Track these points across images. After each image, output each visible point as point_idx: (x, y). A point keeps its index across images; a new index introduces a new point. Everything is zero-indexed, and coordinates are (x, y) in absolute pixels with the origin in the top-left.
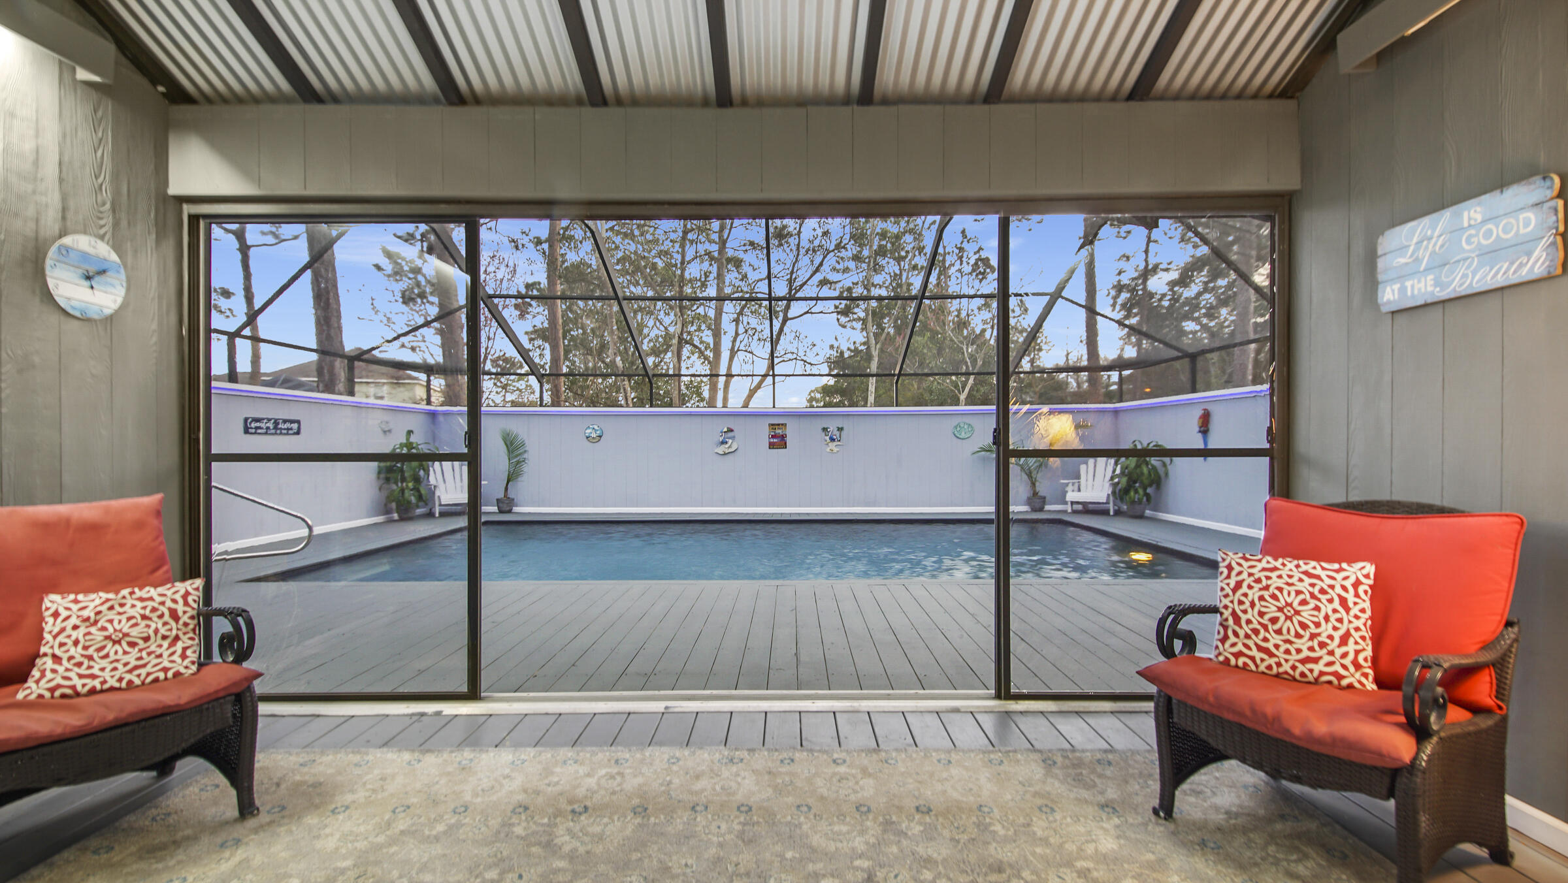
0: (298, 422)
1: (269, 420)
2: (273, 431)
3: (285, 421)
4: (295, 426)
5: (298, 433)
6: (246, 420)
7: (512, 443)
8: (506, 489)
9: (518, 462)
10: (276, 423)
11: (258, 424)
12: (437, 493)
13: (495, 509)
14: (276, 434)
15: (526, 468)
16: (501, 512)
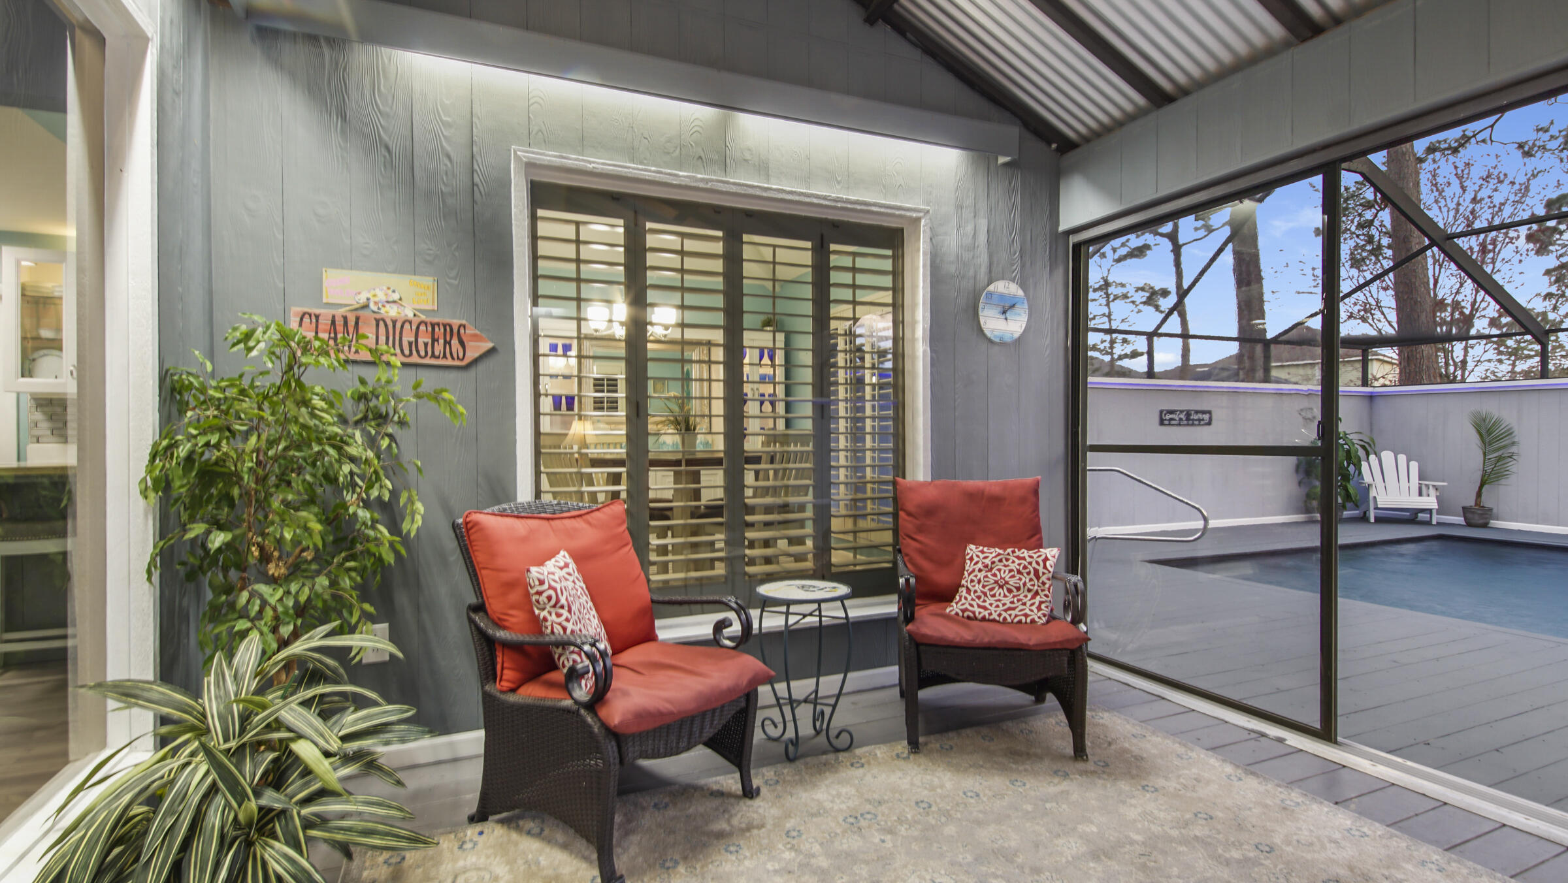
0: (1209, 412)
1: (1182, 411)
2: (1185, 422)
3: (1197, 412)
4: (1206, 417)
5: (1209, 423)
6: (1161, 412)
7: (1489, 432)
8: (1479, 494)
9: (1500, 458)
10: (1188, 414)
11: (1171, 416)
12: (1373, 493)
13: (1460, 520)
14: (1188, 425)
15: (1513, 467)
16: (1469, 524)
